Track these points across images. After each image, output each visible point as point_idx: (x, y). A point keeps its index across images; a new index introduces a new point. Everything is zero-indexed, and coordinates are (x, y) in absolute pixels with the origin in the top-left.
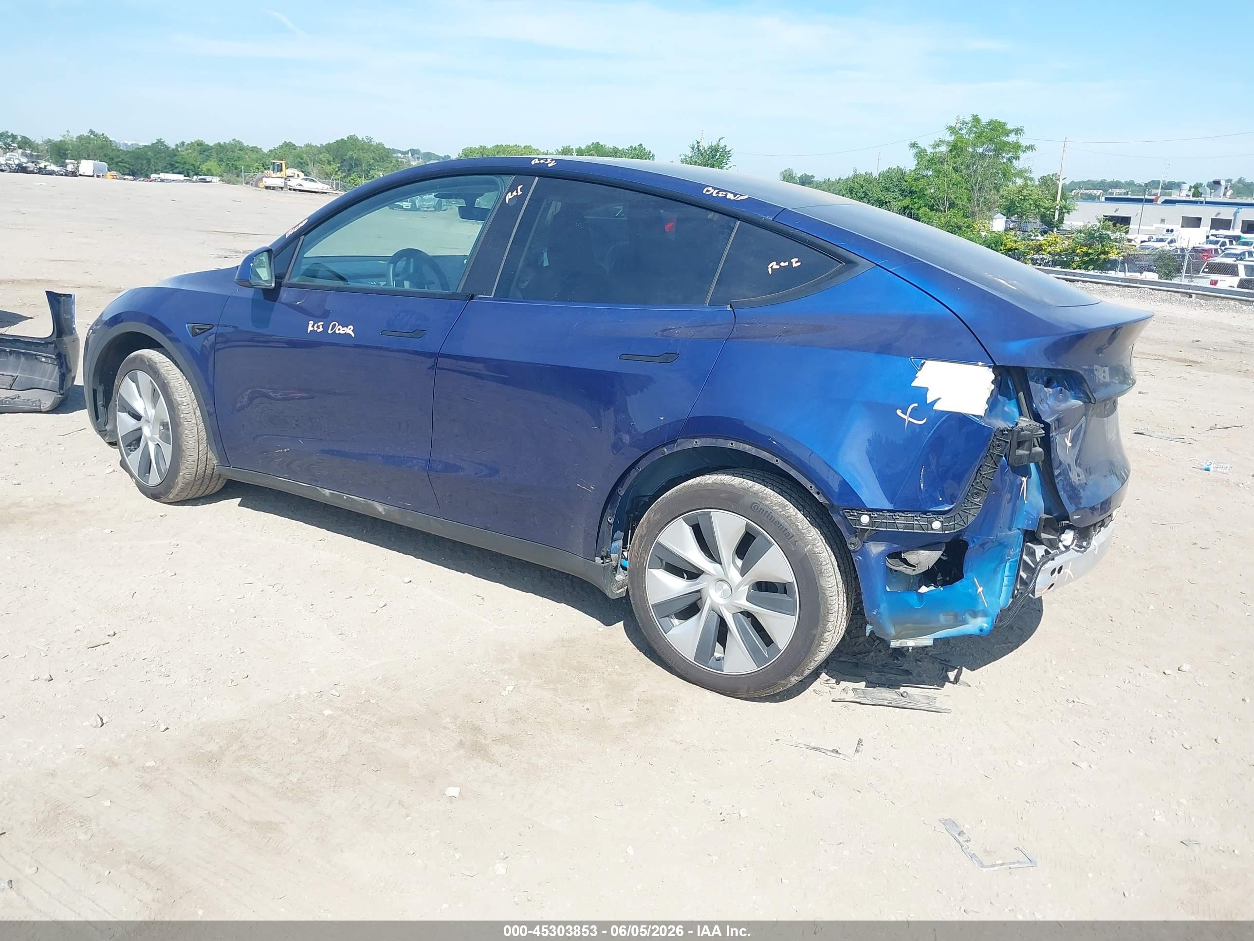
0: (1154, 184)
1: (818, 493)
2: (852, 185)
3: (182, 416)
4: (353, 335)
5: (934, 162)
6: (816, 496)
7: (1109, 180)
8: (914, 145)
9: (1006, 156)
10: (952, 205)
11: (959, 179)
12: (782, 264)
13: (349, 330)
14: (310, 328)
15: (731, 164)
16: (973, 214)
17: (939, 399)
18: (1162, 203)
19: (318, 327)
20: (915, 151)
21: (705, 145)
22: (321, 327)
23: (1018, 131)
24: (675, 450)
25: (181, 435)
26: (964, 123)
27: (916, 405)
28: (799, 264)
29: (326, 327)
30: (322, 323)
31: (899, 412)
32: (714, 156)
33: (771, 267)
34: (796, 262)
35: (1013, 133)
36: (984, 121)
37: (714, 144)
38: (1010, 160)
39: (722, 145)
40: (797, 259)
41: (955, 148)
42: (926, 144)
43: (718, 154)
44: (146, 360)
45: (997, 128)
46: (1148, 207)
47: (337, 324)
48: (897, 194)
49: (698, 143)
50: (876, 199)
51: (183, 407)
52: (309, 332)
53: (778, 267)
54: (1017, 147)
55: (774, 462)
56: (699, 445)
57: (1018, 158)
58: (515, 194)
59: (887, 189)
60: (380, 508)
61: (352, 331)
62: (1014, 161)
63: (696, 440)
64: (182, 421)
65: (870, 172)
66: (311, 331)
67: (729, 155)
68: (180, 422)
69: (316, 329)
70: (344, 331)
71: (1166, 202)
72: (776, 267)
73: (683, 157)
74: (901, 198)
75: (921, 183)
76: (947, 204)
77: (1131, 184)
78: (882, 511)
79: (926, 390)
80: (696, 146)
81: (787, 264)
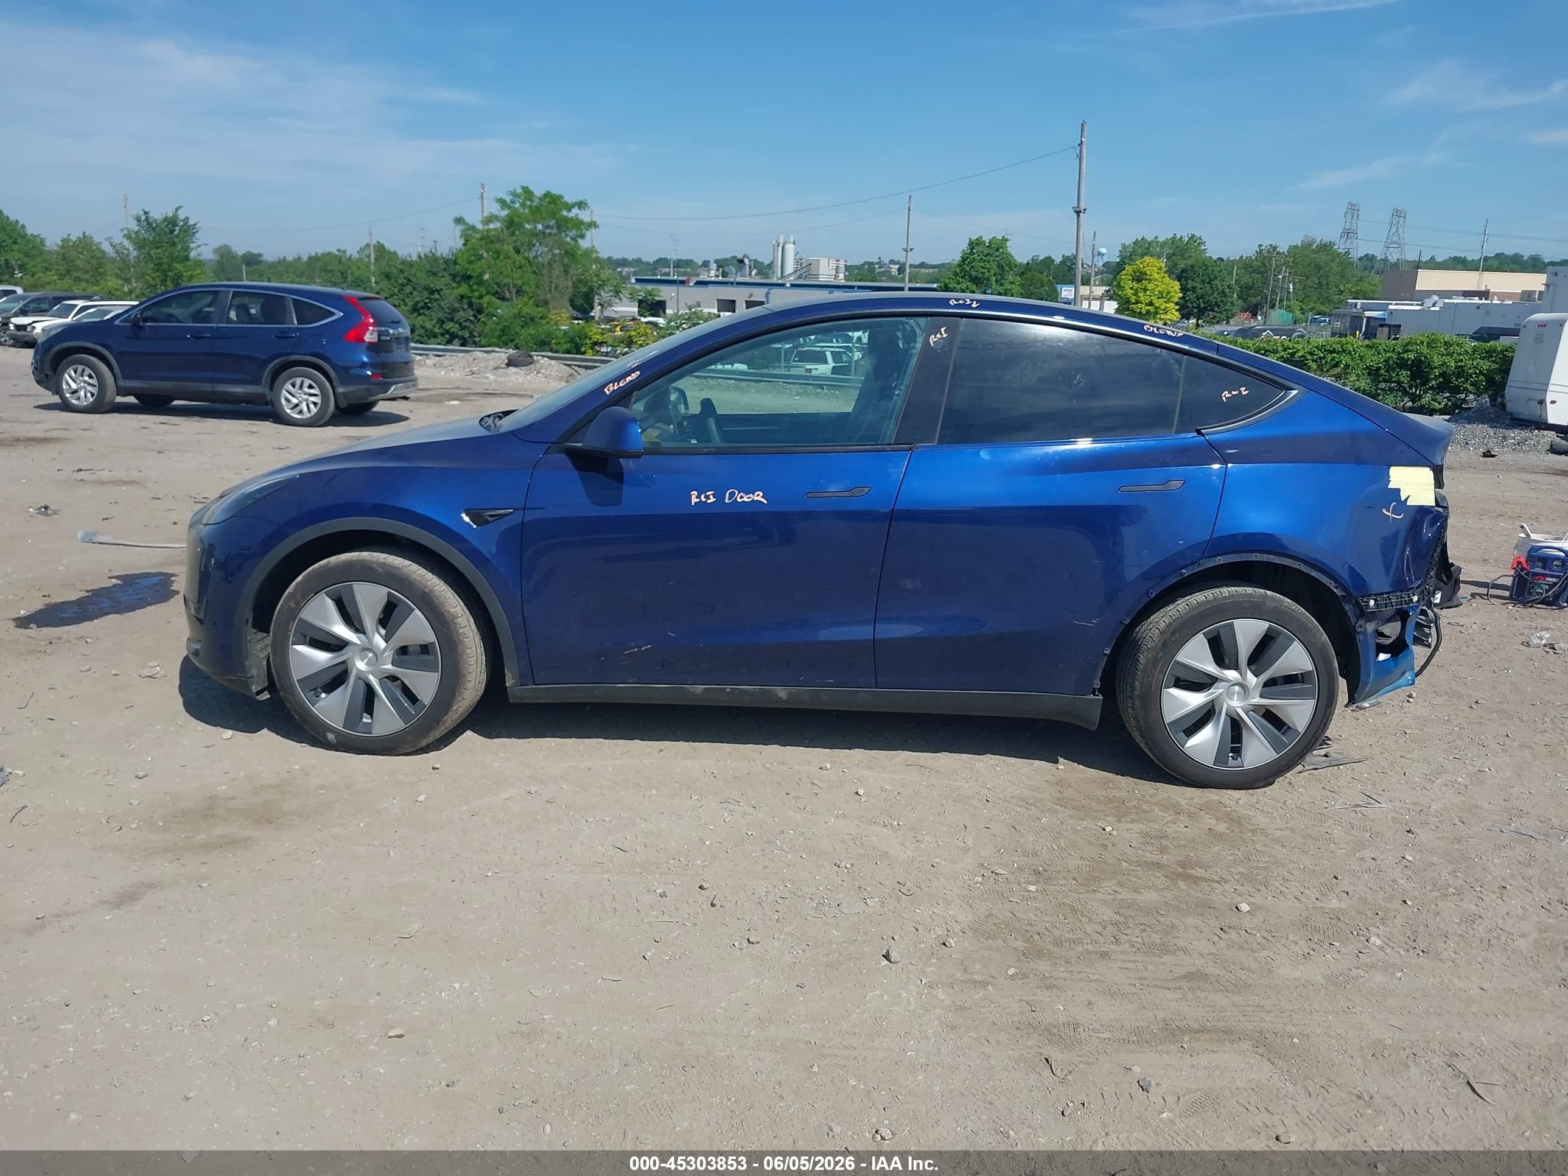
0: (662, 262)
1: (1336, 588)
2: (387, 269)
3: (461, 631)
4: (766, 502)
5: (487, 239)
6: (1335, 590)
7: (615, 257)
8: (459, 221)
9: (570, 234)
10: (519, 292)
11: (523, 261)
12: (1234, 393)
13: (758, 496)
14: (694, 500)
15: (199, 243)
16: (546, 303)
17: (1409, 496)
18: (695, 284)
19: (707, 497)
20: (461, 227)
21: (157, 215)
22: (711, 497)
23: (581, 205)
24: (1196, 571)
25: (461, 656)
26: (514, 194)
27: (1394, 503)
28: (1247, 392)
29: (719, 496)
30: (713, 492)
31: (1384, 511)
32: (172, 232)
33: (1225, 396)
34: (1245, 390)
35: (576, 207)
36: (538, 192)
37: (170, 215)
38: (574, 239)
39: (182, 217)
40: (1244, 388)
41: (511, 223)
42: (475, 219)
43: (177, 228)
44: (374, 566)
45: (553, 201)
46: (682, 289)
47: (737, 492)
48: (447, 279)
49: (146, 213)
50: (422, 286)
51: (459, 619)
52: (693, 504)
53: (1230, 395)
54: (578, 224)
55: (1297, 567)
56: (1222, 562)
57: (582, 236)
58: (939, 336)
59: (435, 274)
60: (782, 692)
61: (762, 497)
62: (579, 240)
63: (1219, 558)
64: (461, 638)
65: (343, 249)
66: (695, 503)
67: (194, 231)
68: (459, 639)
69: (703, 499)
70: (750, 498)
71: (698, 283)
72: (1228, 396)
73: (125, 232)
74: (454, 285)
75: (477, 267)
76: (514, 292)
77: (638, 261)
78: (1382, 594)
79: (1398, 490)
80: (143, 218)
81: (1237, 392)
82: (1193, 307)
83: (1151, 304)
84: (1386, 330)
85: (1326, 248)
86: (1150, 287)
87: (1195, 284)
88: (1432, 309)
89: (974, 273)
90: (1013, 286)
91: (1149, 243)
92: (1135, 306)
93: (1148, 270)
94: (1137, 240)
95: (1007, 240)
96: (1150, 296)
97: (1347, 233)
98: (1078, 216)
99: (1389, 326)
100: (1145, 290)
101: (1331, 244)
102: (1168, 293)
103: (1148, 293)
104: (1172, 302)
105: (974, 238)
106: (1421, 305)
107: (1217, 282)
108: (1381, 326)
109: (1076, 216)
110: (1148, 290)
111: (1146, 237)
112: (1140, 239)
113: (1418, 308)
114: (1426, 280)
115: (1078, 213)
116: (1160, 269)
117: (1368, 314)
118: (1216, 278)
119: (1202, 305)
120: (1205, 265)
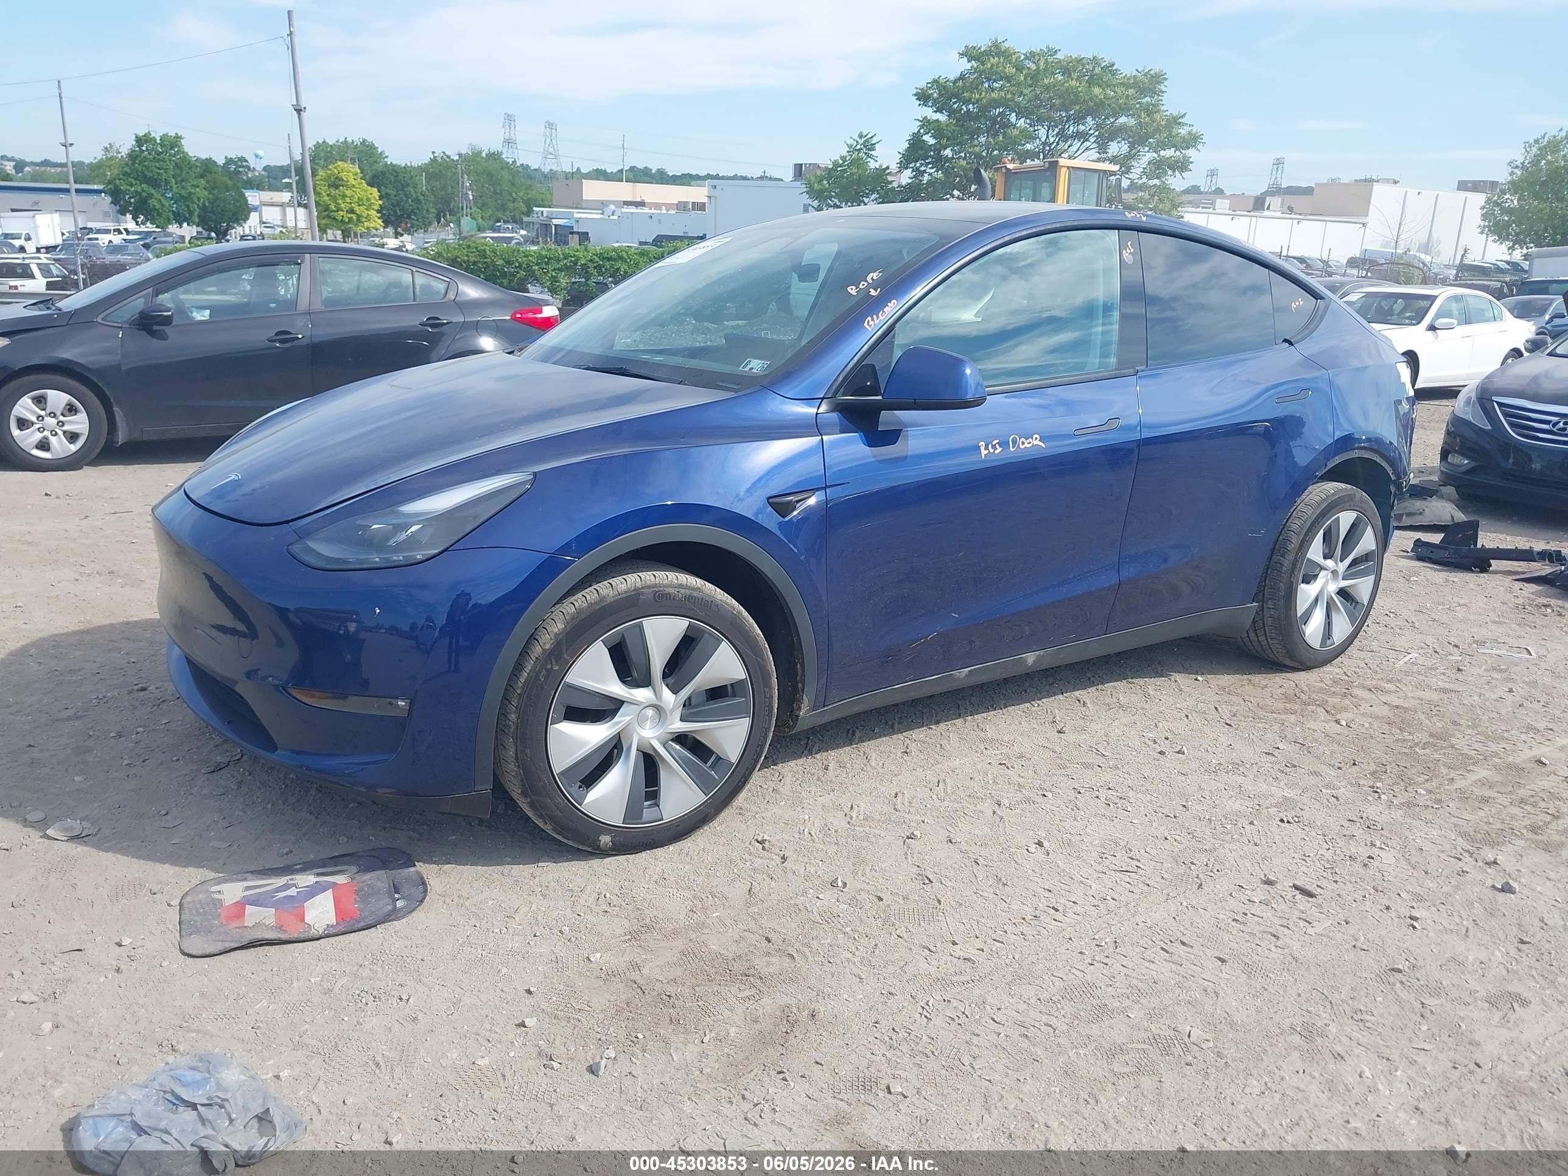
82: (390, 215)
83: (352, 211)
84: (576, 237)
85: (494, 156)
86: (348, 193)
87: (388, 191)
88: (612, 217)
89: (149, 174)
90: (198, 189)
91: (331, 146)
92: (336, 214)
93: (343, 175)
94: (318, 143)
95: (180, 138)
96: (351, 203)
97: (508, 142)
98: (299, 114)
99: (578, 233)
100: (344, 196)
101: (499, 154)
102: (368, 199)
103: (348, 200)
104: (374, 209)
105: (141, 134)
106: (602, 214)
107: (410, 189)
108: (572, 233)
109: (296, 115)
110: (346, 196)
111: (327, 141)
112: (321, 142)
113: (601, 216)
114: (592, 190)
115: (299, 111)
116: (356, 175)
117: (555, 222)
118: (408, 185)
119: (399, 213)
120: (396, 172)
